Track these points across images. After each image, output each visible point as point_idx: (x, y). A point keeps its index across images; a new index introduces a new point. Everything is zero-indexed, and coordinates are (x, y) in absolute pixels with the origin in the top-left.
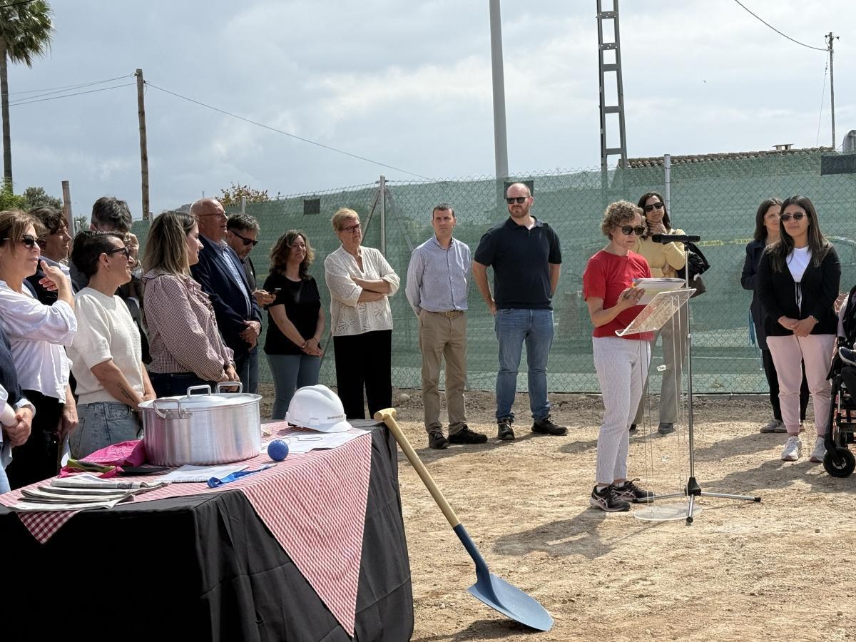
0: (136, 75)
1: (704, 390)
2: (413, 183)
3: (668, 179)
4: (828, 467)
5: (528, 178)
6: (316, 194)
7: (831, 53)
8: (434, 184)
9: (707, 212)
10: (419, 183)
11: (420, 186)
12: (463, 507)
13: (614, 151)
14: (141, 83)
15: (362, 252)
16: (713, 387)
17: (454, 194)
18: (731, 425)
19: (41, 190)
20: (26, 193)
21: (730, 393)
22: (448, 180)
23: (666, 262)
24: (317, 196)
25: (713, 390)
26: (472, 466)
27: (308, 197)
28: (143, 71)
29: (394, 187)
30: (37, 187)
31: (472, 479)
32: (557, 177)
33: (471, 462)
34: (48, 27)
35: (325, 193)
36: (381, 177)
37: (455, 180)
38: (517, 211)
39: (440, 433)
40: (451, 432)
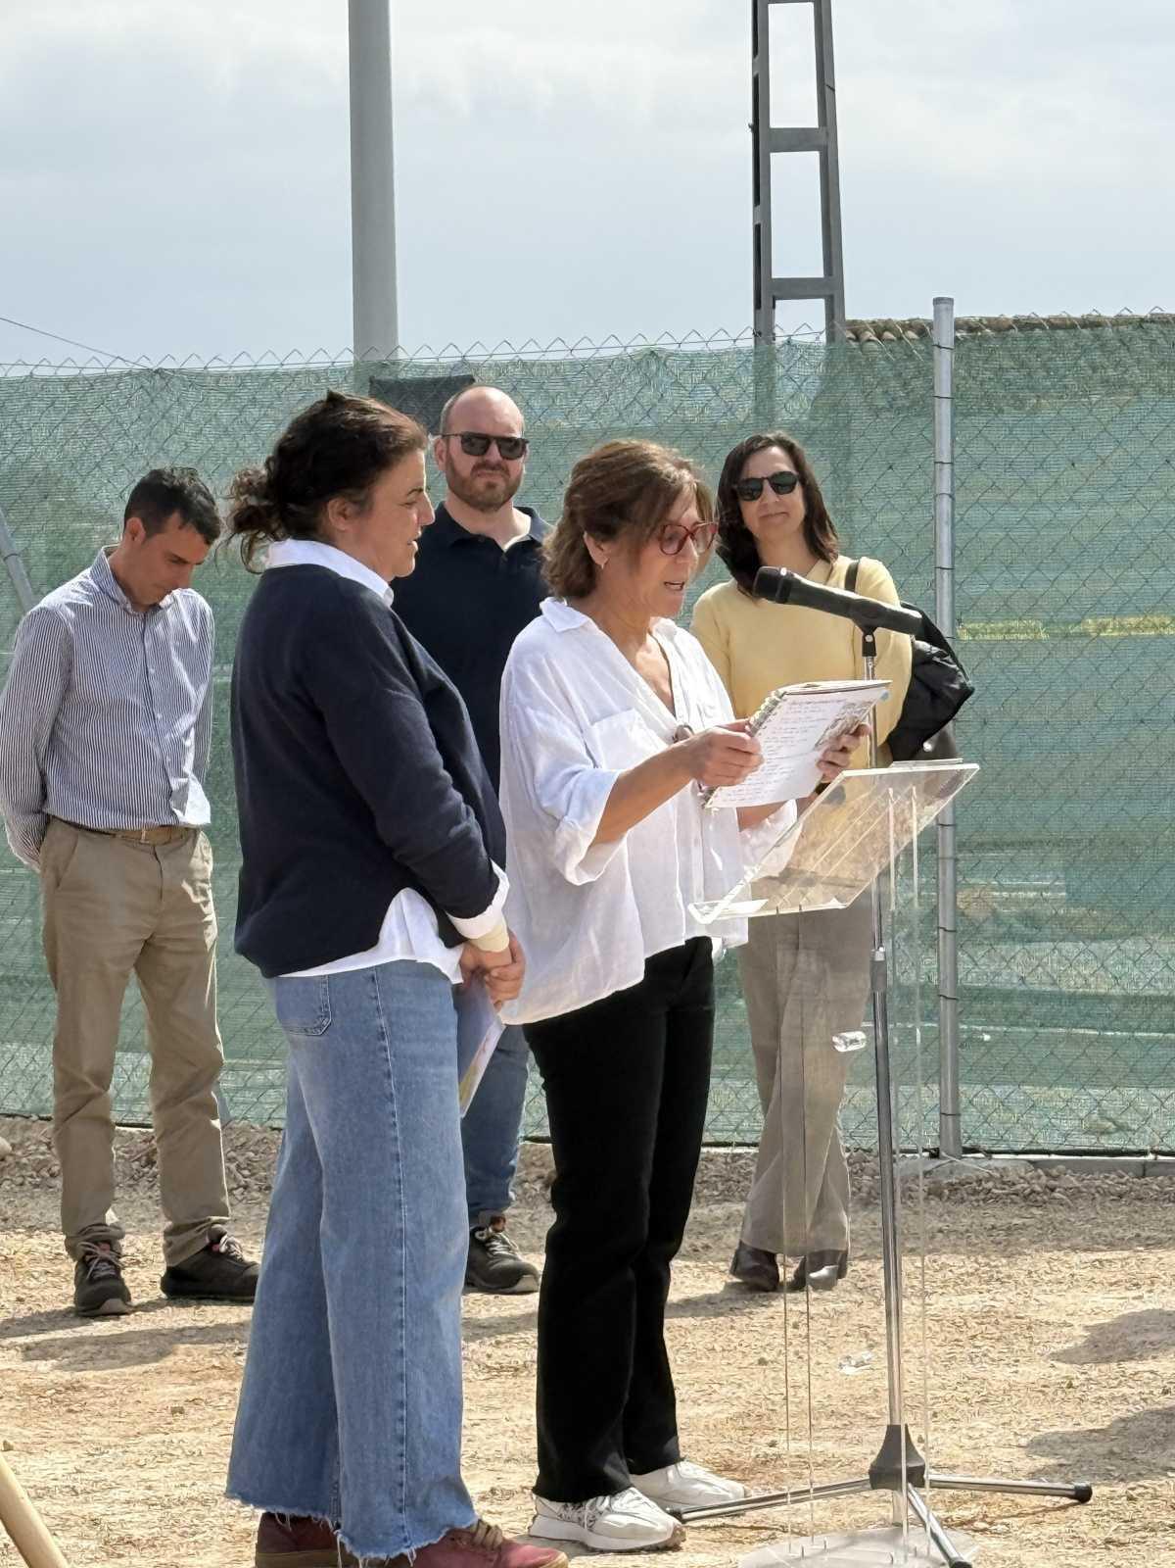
1: (1053, 1141)
2: (43, 372)
3: (944, 387)
5: (454, 368)
8: (121, 377)
9: (1078, 505)
10: (63, 373)
11: (68, 383)
12: (136, 1534)
13: (798, 289)
16: (1087, 1130)
17: (189, 416)
18: (1133, 1261)
21: (1143, 1153)
22: (168, 365)
25: (1085, 1142)
26: (193, 1391)
31: (188, 1436)
32: (556, 365)
33: (194, 1376)
37: (195, 365)
38: (491, 486)
39: (110, 1263)
40: (169, 1257)
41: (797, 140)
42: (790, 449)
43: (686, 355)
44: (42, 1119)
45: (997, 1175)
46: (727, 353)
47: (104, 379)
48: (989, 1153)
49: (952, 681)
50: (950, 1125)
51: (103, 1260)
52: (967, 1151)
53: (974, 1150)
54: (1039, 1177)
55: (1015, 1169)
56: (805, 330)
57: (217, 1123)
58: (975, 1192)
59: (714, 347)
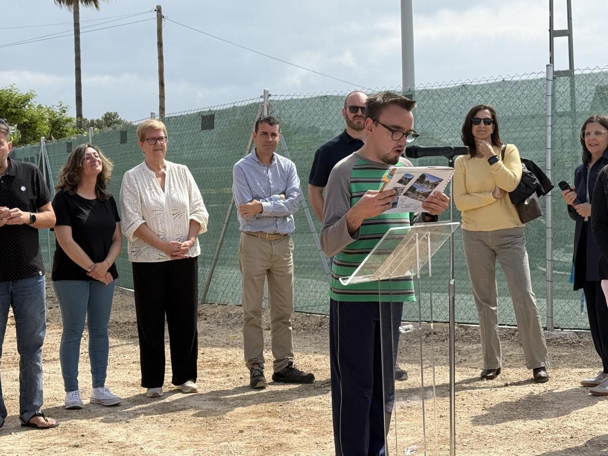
0: (155, 10)
1: (583, 326)
2: (295, 98)
6: (212, 109)
8: (315, 98)
10: (300, 98)
11: (302, 100)
14: (160, 18)
15: (168, 168)
19: (116, 115)
20: (104, 116)
22: (328, 94)
23: (496, 185)
24: (212, 111)
27: (205, 112)
28: (162, 8)
29: (277, 101)
30: (112, 111)
35: (218, 108)
36: (265, 91)
37: (335, 94)
38: (359, 123)
39: (259, 371)
40: (275, 369)
41: (561, 33)
42: (491, 110)
43: (473, 86)
44: (295, 311)
45: (563, 337)
46: (485, 84)
47: (311, 99)
48: (562, 329)
49: (534, 182)
50: (550, 320)
51: (257, 370)
52: (556, 328)
53: (558, 328)
54: (576, 338)
55: (570, 335)
56: (508, 76)
57: (291, 328)
58: (555, 343)
59: (482, 83)
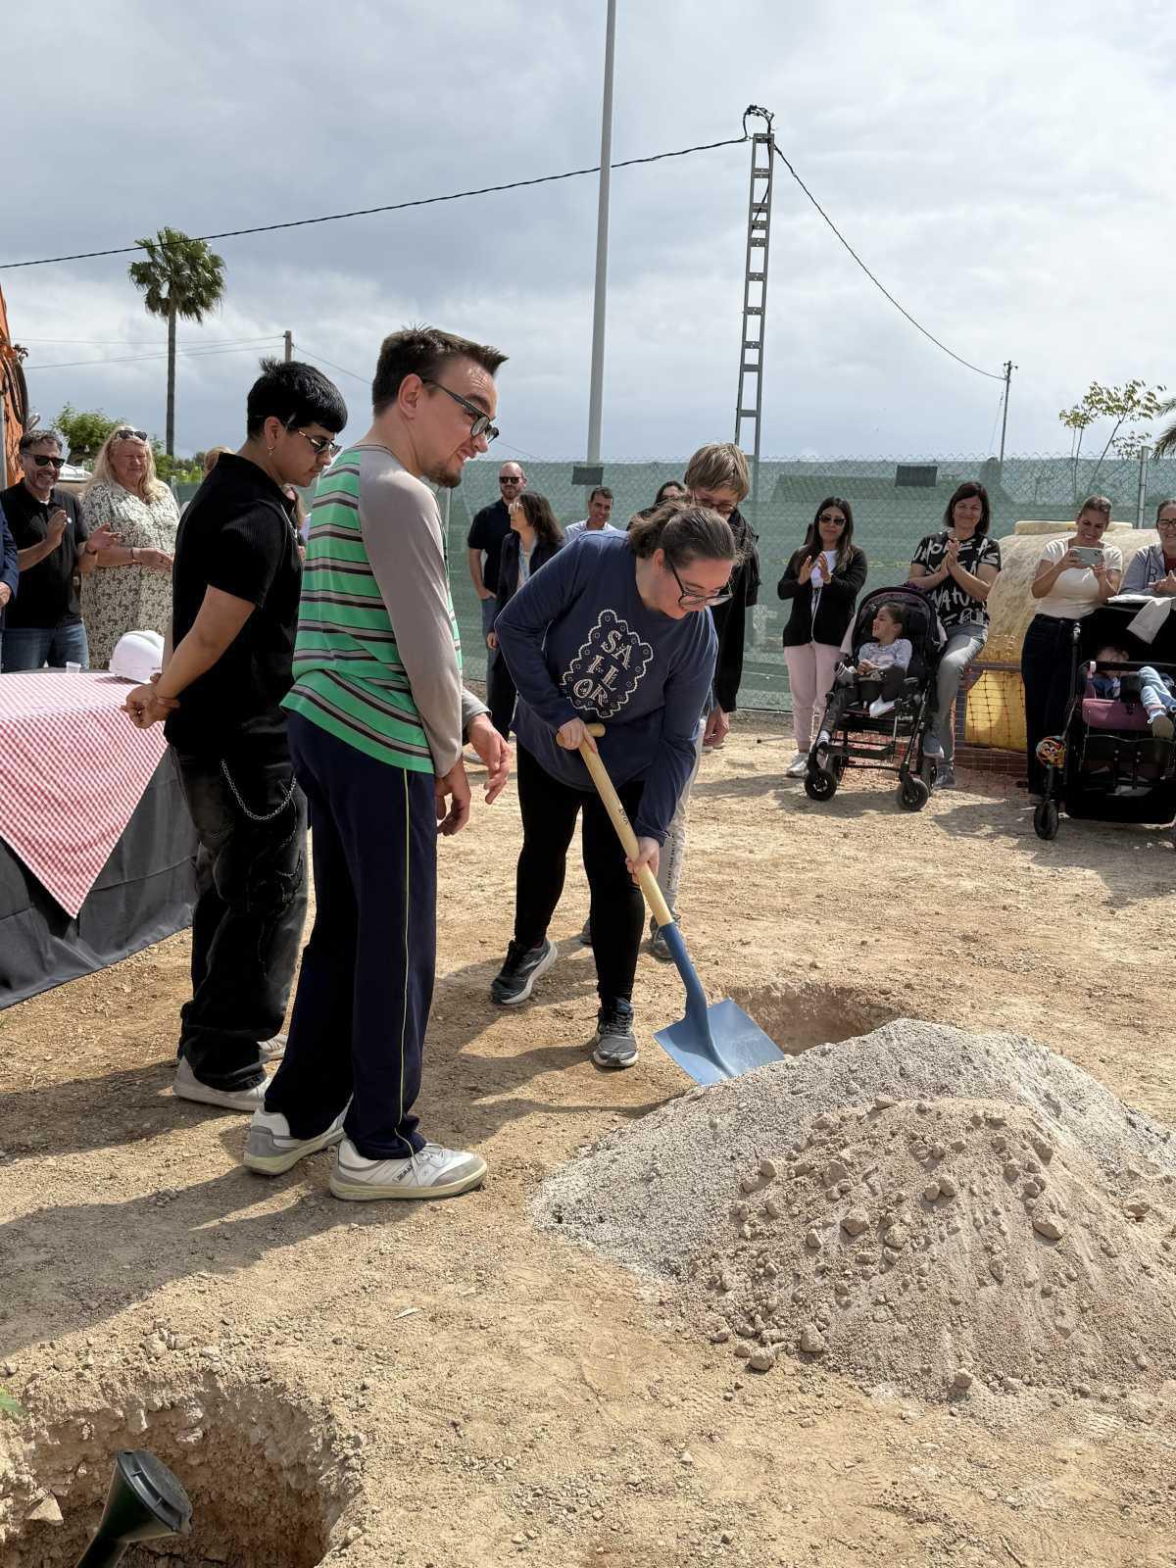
4: (809, 787)
7: (1009, 382)
16: (769, 704)
34: (219, 285)
